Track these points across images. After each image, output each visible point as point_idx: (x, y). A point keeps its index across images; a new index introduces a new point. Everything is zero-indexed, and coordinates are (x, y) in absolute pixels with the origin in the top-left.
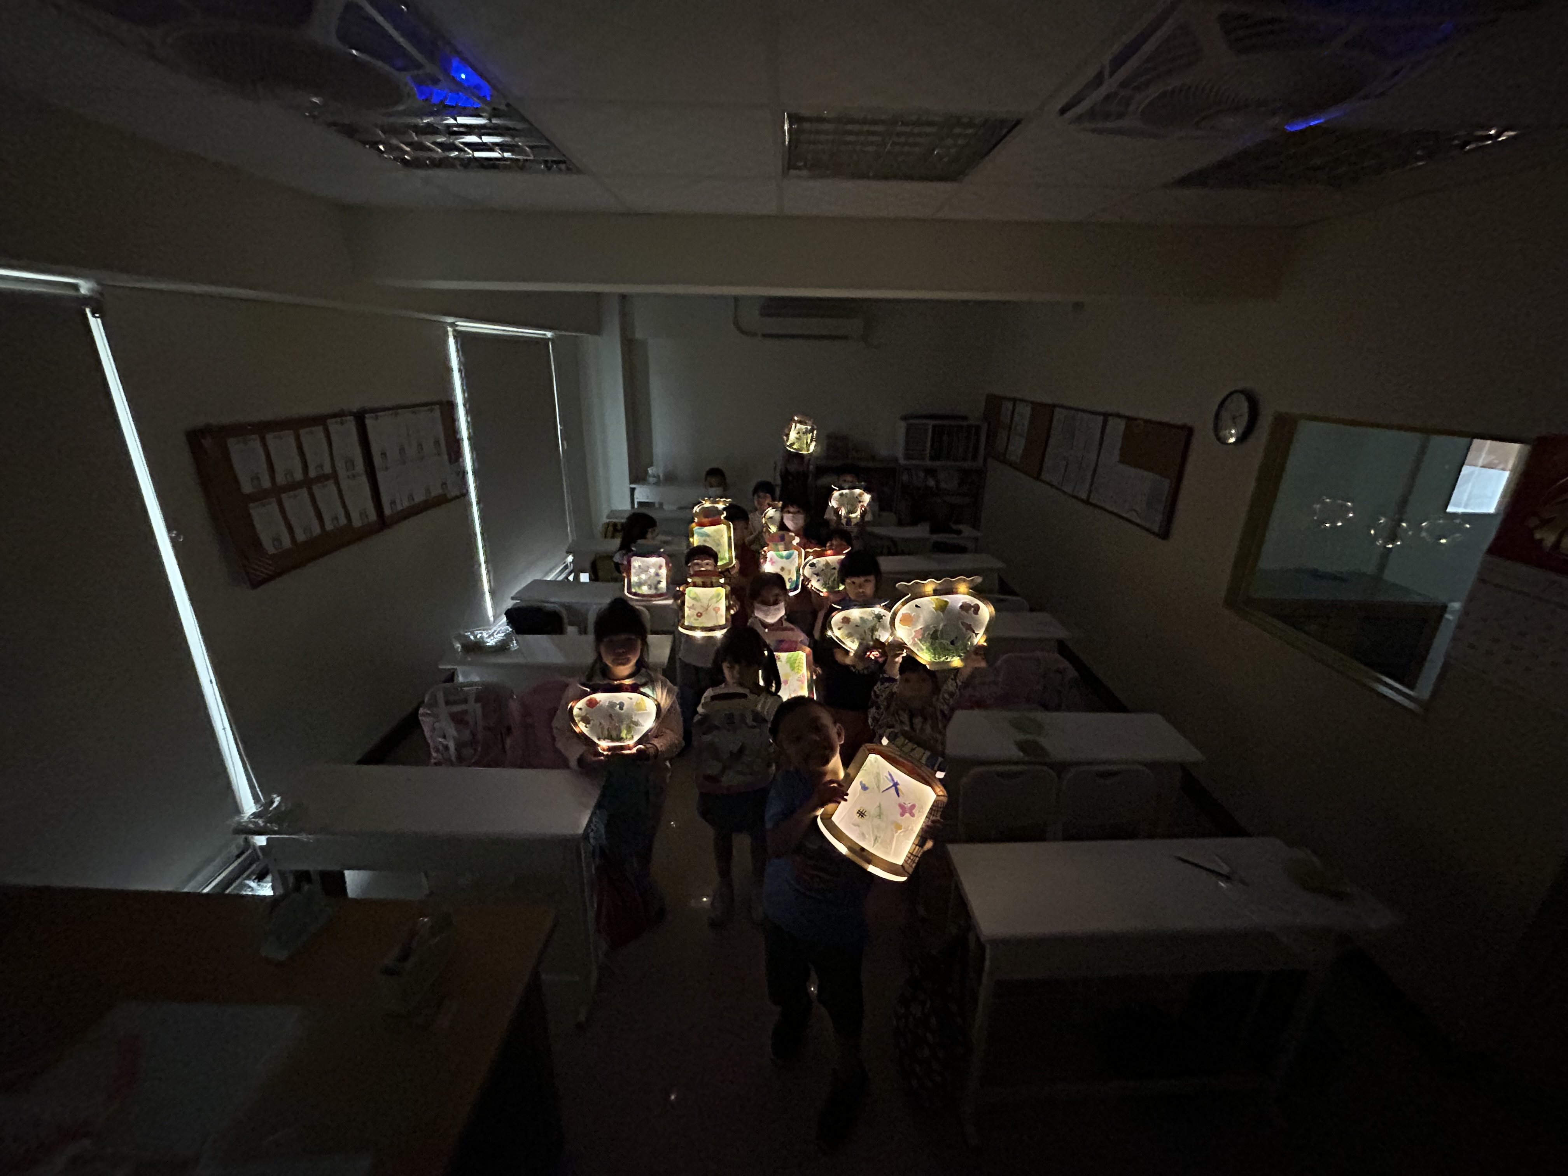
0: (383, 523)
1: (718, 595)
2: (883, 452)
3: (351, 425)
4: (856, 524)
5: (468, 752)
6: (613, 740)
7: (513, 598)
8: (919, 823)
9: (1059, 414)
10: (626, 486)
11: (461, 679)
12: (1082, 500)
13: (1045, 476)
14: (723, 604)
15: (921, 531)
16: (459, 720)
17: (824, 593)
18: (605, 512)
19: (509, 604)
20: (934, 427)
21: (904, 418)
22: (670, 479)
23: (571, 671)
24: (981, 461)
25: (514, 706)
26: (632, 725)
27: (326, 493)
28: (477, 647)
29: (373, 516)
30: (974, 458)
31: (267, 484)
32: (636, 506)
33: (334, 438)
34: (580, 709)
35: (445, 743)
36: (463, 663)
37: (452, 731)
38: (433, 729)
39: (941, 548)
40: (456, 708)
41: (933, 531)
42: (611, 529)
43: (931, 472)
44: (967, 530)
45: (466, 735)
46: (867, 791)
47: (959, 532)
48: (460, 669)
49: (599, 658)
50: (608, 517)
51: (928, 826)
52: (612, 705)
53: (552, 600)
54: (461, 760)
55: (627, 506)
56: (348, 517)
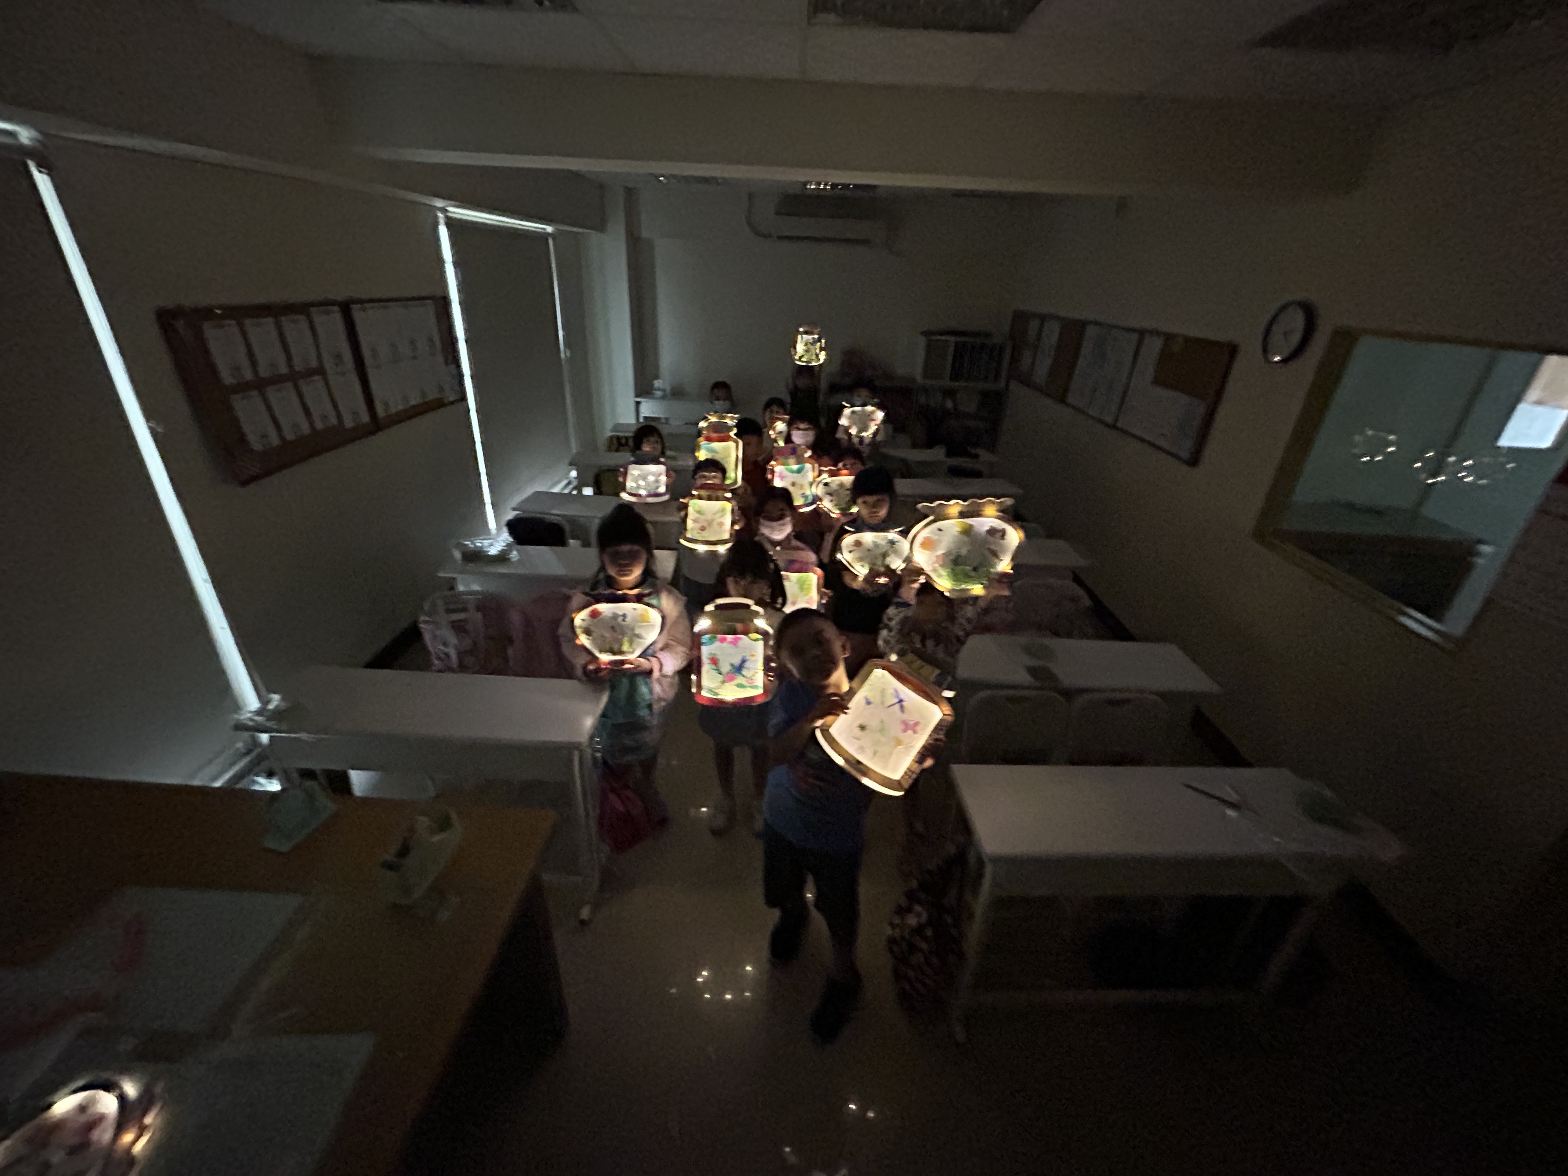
0: (376, 426)
1: (723, 510)
2: (901, 371)
3: (337, 317)
4: (869, 445)
5: (469, 660)
6: (614, 653)
7: (514, 509)
8: (921, 740)
9: (1091, 332)
10: (631, 399)
11: (461, 588)
12: (1108, 425)
13: (1071, 399)
14: (728, 520)
15: (937, 454)
16: (459, 628)
17: (835, 513)
18: (609, 425)
19: (511, 515)
20: (957, 343)
21: (926, 334)
22: (677, 393)
23: (573, 583)
24: (1002, 384)
25: (515, 618)
26: (635, 637)
27: (313, 389)
28: (476, 557)
29: (365, 418)
30: (997, 377)
31: (248, 375)
32: (641, 420)
33: (320, 330)
34: (583, 620)
35: (446, 650)
36: (461, 573)
37: (453, 640)
38: (435, 637)
39: (957, 472)
40: (455, 617)
41: (949, 454)
42: (615, 441)
43: (950, 393)
44: (985, 455)
45: (467, 643)
46: (870, 706)
47: (976, 456)
48: (459, 577)
49: (603, 568)
50: (612, 431)
51: (930, 744)
52: (615, 616)
53: (554, 512)
54: (462, 668)
55: (632, 420)
56: (339, 416)
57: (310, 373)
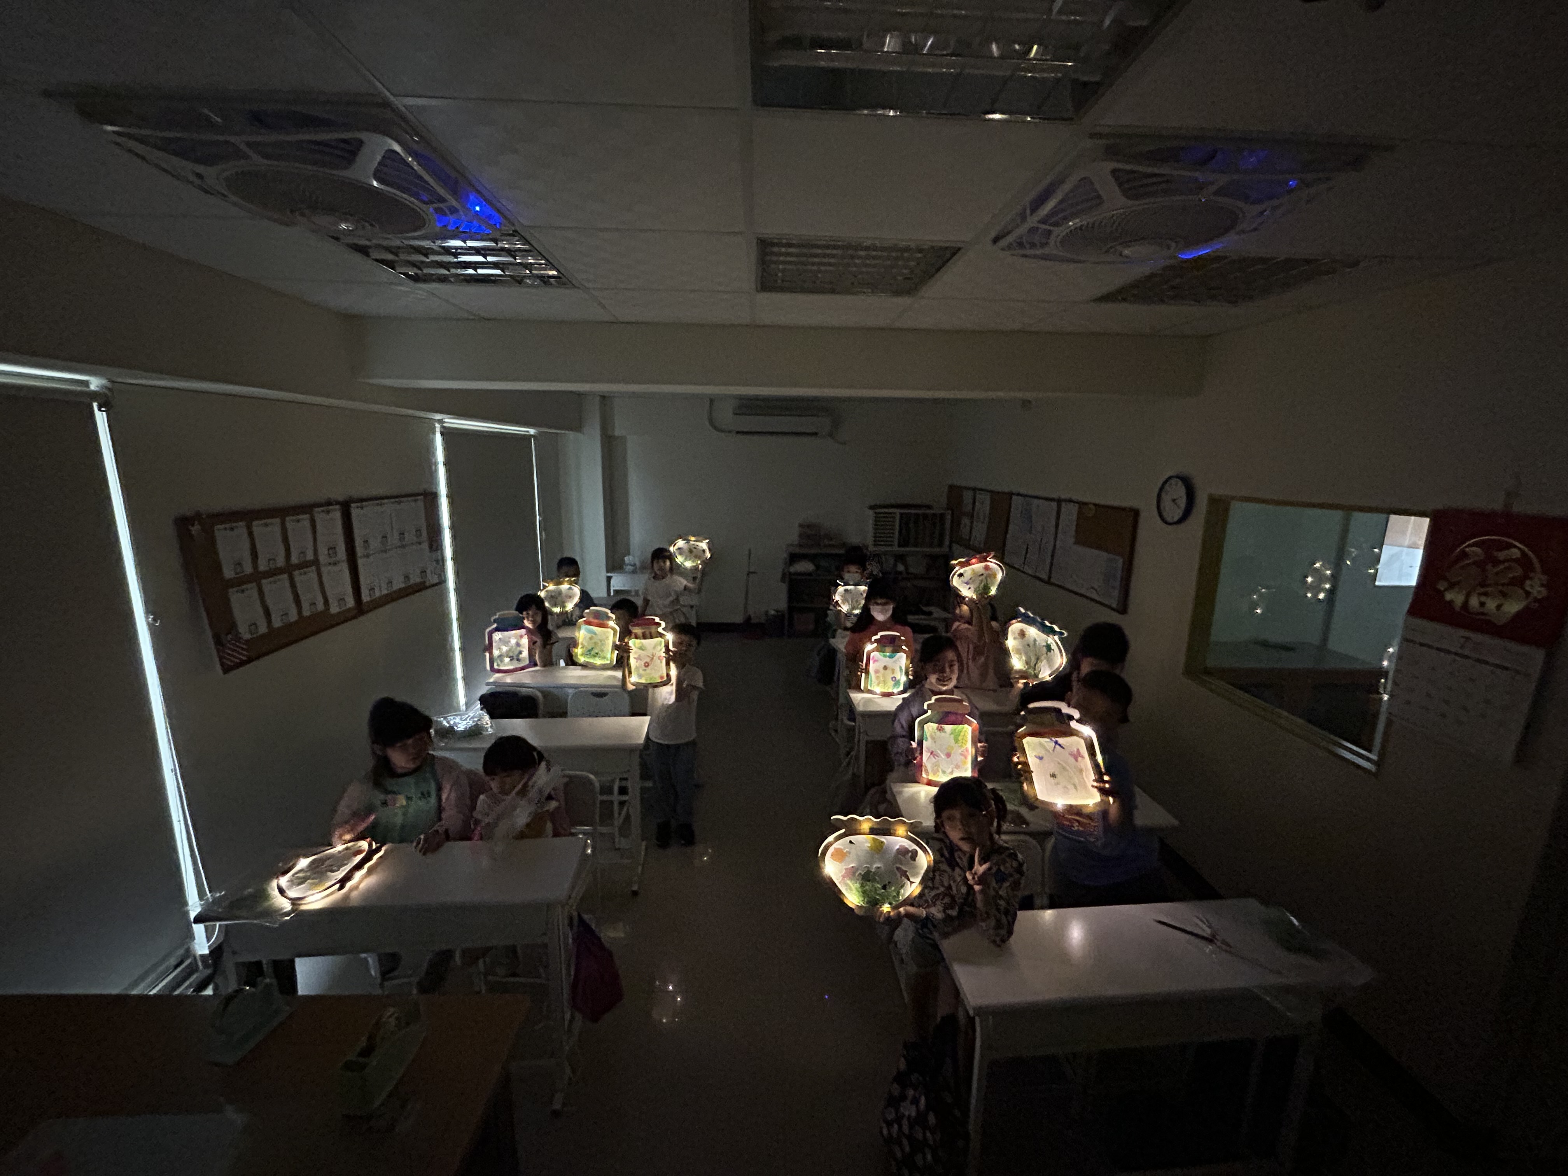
0: (361, 609)
3: (337, 514)
7: (488, 685)
9: (1016, 501)
10: (604, 574)
12: (1043, 581)
13: (1008, 559)
19: (484, 690)
20: (901, 515)
21: (872, 508)
24: (946, 547)
27: (306, 580)
28: (450, 732)
29: (351, 602)
30: (941, 545)
31: (248, 569)
33: (319, 526)
43: (900, 558)
53: (527, 685)
55: (603, 594)
56: (326, 602)
57: (304, 565)
